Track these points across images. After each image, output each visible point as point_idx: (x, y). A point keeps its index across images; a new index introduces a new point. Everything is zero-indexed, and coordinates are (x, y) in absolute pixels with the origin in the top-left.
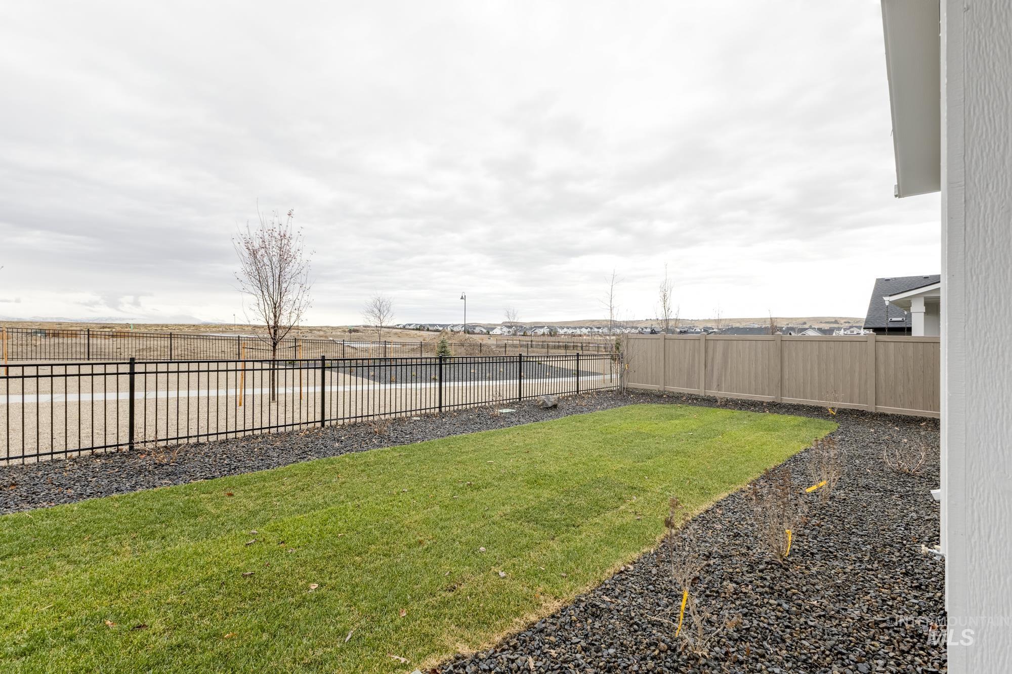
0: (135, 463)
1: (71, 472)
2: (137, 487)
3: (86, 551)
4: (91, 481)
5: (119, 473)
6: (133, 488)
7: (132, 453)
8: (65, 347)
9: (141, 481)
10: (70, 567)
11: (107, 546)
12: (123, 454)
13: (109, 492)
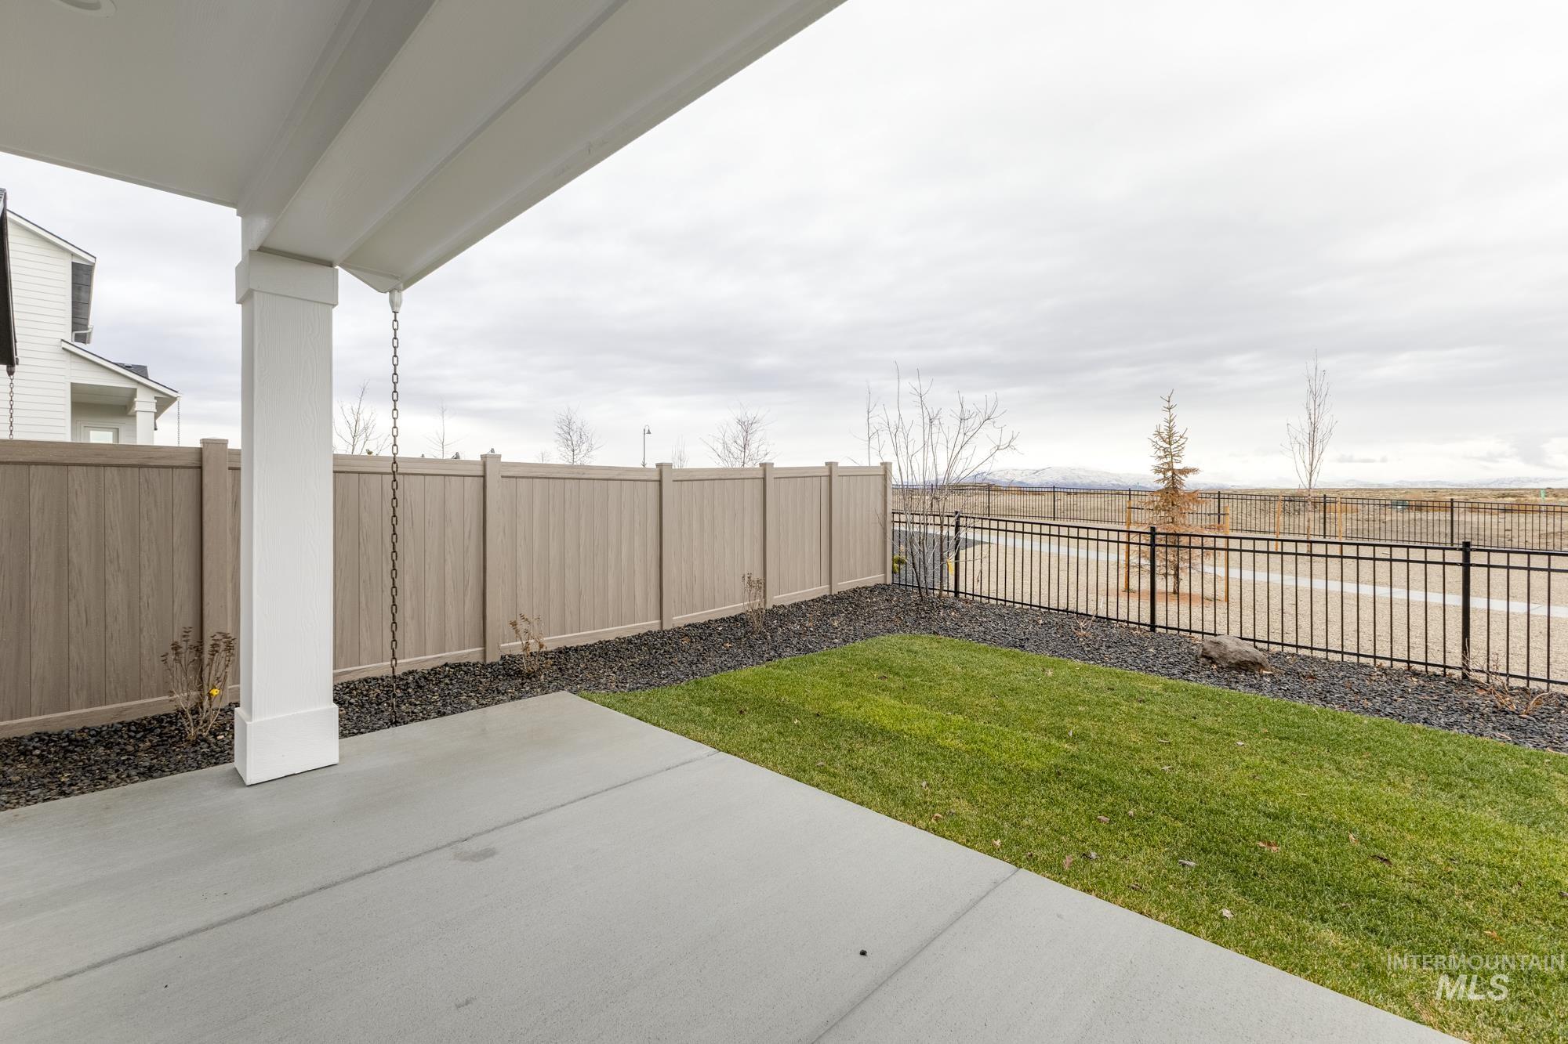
0: (1466, 698)
1: (1376, 684)
2: (1455, 727)
3: (1360, 767)
4: (1396, 700)
5: (1436, 703)
6: (1449, 726)
7: (1465, 682)
8: (1424, 525)
9: (1465, 723)
10: (1336, 773)
11: (1385, 774)
12: (1451, 682)
13: (1414, 719)
